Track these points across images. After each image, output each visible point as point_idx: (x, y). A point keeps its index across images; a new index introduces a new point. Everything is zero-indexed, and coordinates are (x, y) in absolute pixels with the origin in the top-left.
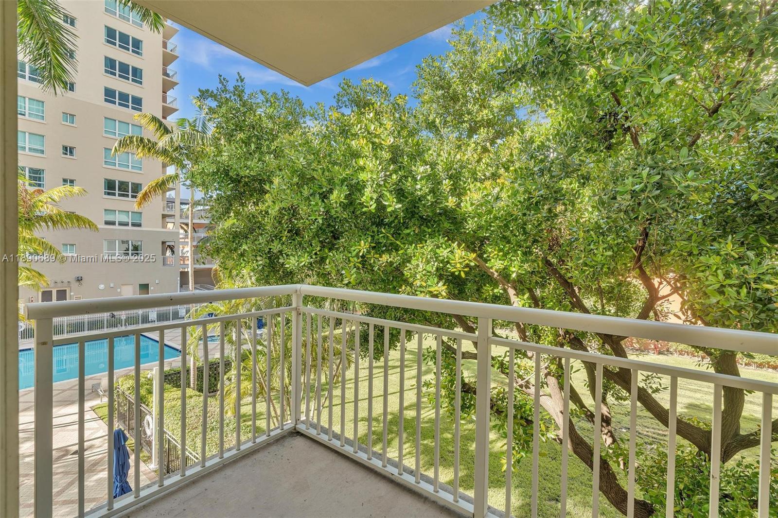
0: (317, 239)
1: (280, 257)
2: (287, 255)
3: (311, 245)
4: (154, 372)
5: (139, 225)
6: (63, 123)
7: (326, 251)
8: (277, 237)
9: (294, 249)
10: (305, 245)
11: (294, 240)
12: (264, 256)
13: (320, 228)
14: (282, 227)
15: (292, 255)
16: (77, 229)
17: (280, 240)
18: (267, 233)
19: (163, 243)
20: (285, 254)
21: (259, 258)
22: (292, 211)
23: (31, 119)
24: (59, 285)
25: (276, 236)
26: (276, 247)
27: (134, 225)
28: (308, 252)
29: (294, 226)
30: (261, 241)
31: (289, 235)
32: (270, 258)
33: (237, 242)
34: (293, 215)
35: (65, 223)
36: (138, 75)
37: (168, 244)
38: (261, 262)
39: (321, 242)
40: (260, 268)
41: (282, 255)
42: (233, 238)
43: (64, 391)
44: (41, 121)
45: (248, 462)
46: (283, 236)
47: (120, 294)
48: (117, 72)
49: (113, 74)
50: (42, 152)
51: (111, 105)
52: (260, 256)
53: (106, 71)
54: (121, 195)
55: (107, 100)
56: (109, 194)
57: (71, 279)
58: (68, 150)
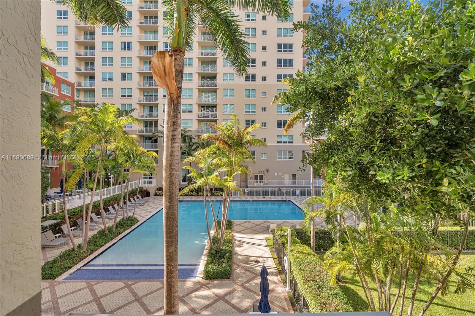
0: (422, 148)
1: (371, 168)
2: (380, 167)
3: (413, 156)
4: (288, 232)
5: (292, 142)
6: (262, 97)
7: (438, 163)
8: (368, 148)
9: (388, 161)
10: (404, 156)
11: (388, 150)
12: (354, 167)
13: (427, 135)
14: (374, 137)
15: (385, 166)
16: (260, 147)
17: (371, 150)
18: (357, 144)
19: (303, 151)
20: (377, 165)
22: (386, 119)
23: (252, 98)
24: (261, 172)
25: (366, 147)
26: (366, 158)
27: (289, 142)
28: (408, 164)
29: (388, 135)
30: (350, 152)
31: (382, 145)
32: (360, 169)
33: (330, 153)
34: (387, 123)
35: (255, 144)
36: (291, 63)
37: (306, 152)
38: (350, 173)
39: (428, 152)
40: (350, 178)
41: (373, 166)
42: (327, 149)
43: (257, 225)
46: (374, 147)
47: (283, 179)
48: (282, 65)
49: (281, 66)
50: (255, 112)
51: (279, 83)
52: (350, 166)
53: (278, 66)
54: (284, 127)
55: (278, 81)
56: (279, 127)
57: (264, 170)
58: (264, 109)
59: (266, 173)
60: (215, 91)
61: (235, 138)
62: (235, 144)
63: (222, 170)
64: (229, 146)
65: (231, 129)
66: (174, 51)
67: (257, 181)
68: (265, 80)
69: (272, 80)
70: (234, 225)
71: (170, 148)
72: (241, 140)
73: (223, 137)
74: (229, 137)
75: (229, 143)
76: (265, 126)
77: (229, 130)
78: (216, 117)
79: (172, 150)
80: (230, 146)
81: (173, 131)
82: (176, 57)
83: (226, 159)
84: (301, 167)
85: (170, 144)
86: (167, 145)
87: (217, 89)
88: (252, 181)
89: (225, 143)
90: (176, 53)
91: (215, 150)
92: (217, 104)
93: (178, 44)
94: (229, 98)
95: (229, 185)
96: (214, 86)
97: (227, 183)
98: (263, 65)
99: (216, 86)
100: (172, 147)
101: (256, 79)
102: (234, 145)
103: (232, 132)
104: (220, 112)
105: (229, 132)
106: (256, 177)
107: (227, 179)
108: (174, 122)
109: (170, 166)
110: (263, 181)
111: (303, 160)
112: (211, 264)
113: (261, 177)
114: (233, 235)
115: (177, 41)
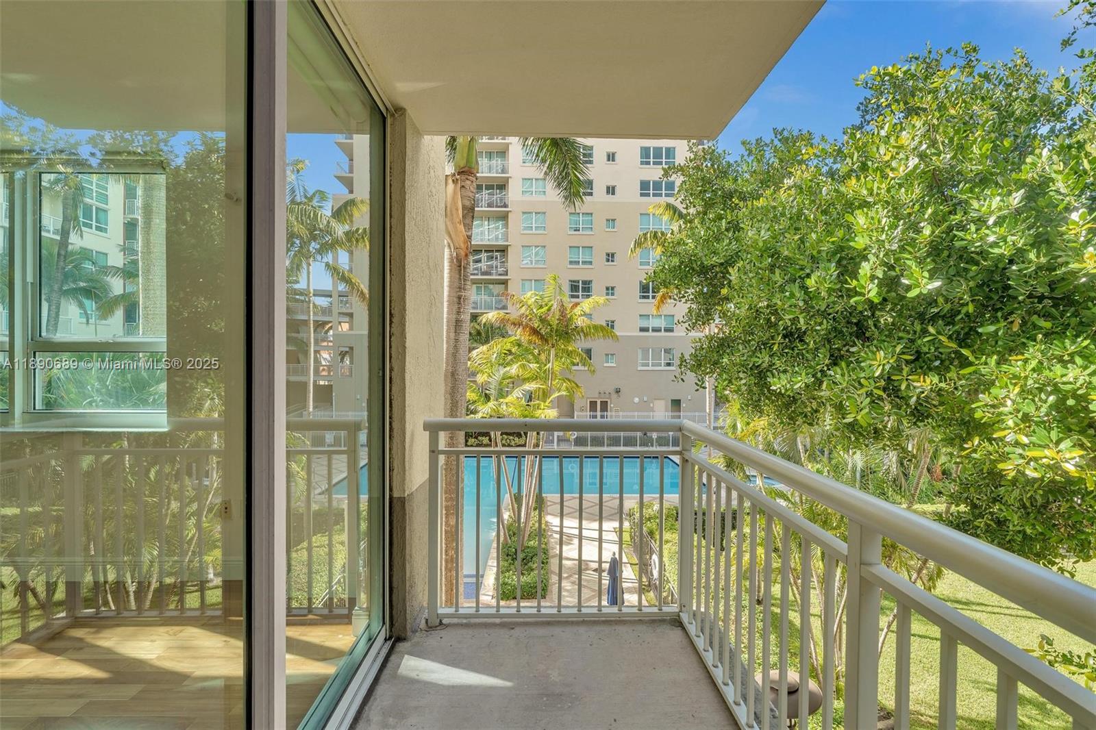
0: (828, 346)
1: (769, 373)
5: (671, 330)
6: (607, 230)
8: (765, 345)
9: (789, 363)
10: (809, 357)
12: (749, 372)
15: (785, 371)
16: (602, 340)
17: (771, 349)
18: (753, 339)
20: (776, 369)
21: (741, 375)
23: (584, 233)
24: (603, 395)
26: (763, 359)
27: (666, 330)
28: (811, 367)
30: (742, 351)
32: (757, 375)
35: (594, 335)
36: (671, 156)
38: (744, 381)
41: (771, 371)
42: (717, 346)
44: (591, 233)
45: (606, 629)
46: (775, 343)
47: (652, 410)
48: (652, 160)
49: (648, 163)
50: (591, 263)
51: (645, 199)
52: (744, 372)
53: (642, 163)
54: (654, 297)
55: (642, 195)
56: (644, 297)
57: (611, 389)
58: (610, 257)
59: (614, 396)
60: (504, 217)
61: (554, 322)
62: (554, 334)
63: (529, 386)
64: (542, 338)
65: (546, 305)
66: (459, 173)
67: (595, 414)
68: (613, 193)
69: (629, 193)
70: (549, 503)
71: (452, 342)
72: (567, 326)
73: (530, 319)
74: (543, 320)
75: (543, 332)
76: (613, 294)
77: (541, 307)
78: (507, 275)
79: (456, 346)
80: (544, 339)
81: (459, 313)
82: (463, 184)
83: (534, 366)
84: (677, 376)
85: (452, 335)
86: (448, 337)
87: (508, 212)
88: (585, 414)
89: (535, 332)
90: (464, 177)
91: (508, 346)
92: (508, 246)
93: (468, 161)
94: (534, 231)
95: (543, 416)
96: (501, 207)
97: (540, 411)
98: (609, 160)
99: (505, 206)
100: (457, 340)
101: (594, 191)
102: (551, 336)
103: (549, 310)
104: (516, 263)
105: (542, 310)
106: (593, 405)
107: (539, 405)
108: (459, 298)
109: (453, 374)
110: (609, 413)
111: (681, 365)
112: (508, 571)
113: (604, 406)
114: (546, 522)
115: (465, 155)
